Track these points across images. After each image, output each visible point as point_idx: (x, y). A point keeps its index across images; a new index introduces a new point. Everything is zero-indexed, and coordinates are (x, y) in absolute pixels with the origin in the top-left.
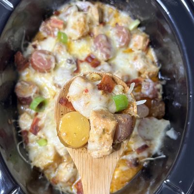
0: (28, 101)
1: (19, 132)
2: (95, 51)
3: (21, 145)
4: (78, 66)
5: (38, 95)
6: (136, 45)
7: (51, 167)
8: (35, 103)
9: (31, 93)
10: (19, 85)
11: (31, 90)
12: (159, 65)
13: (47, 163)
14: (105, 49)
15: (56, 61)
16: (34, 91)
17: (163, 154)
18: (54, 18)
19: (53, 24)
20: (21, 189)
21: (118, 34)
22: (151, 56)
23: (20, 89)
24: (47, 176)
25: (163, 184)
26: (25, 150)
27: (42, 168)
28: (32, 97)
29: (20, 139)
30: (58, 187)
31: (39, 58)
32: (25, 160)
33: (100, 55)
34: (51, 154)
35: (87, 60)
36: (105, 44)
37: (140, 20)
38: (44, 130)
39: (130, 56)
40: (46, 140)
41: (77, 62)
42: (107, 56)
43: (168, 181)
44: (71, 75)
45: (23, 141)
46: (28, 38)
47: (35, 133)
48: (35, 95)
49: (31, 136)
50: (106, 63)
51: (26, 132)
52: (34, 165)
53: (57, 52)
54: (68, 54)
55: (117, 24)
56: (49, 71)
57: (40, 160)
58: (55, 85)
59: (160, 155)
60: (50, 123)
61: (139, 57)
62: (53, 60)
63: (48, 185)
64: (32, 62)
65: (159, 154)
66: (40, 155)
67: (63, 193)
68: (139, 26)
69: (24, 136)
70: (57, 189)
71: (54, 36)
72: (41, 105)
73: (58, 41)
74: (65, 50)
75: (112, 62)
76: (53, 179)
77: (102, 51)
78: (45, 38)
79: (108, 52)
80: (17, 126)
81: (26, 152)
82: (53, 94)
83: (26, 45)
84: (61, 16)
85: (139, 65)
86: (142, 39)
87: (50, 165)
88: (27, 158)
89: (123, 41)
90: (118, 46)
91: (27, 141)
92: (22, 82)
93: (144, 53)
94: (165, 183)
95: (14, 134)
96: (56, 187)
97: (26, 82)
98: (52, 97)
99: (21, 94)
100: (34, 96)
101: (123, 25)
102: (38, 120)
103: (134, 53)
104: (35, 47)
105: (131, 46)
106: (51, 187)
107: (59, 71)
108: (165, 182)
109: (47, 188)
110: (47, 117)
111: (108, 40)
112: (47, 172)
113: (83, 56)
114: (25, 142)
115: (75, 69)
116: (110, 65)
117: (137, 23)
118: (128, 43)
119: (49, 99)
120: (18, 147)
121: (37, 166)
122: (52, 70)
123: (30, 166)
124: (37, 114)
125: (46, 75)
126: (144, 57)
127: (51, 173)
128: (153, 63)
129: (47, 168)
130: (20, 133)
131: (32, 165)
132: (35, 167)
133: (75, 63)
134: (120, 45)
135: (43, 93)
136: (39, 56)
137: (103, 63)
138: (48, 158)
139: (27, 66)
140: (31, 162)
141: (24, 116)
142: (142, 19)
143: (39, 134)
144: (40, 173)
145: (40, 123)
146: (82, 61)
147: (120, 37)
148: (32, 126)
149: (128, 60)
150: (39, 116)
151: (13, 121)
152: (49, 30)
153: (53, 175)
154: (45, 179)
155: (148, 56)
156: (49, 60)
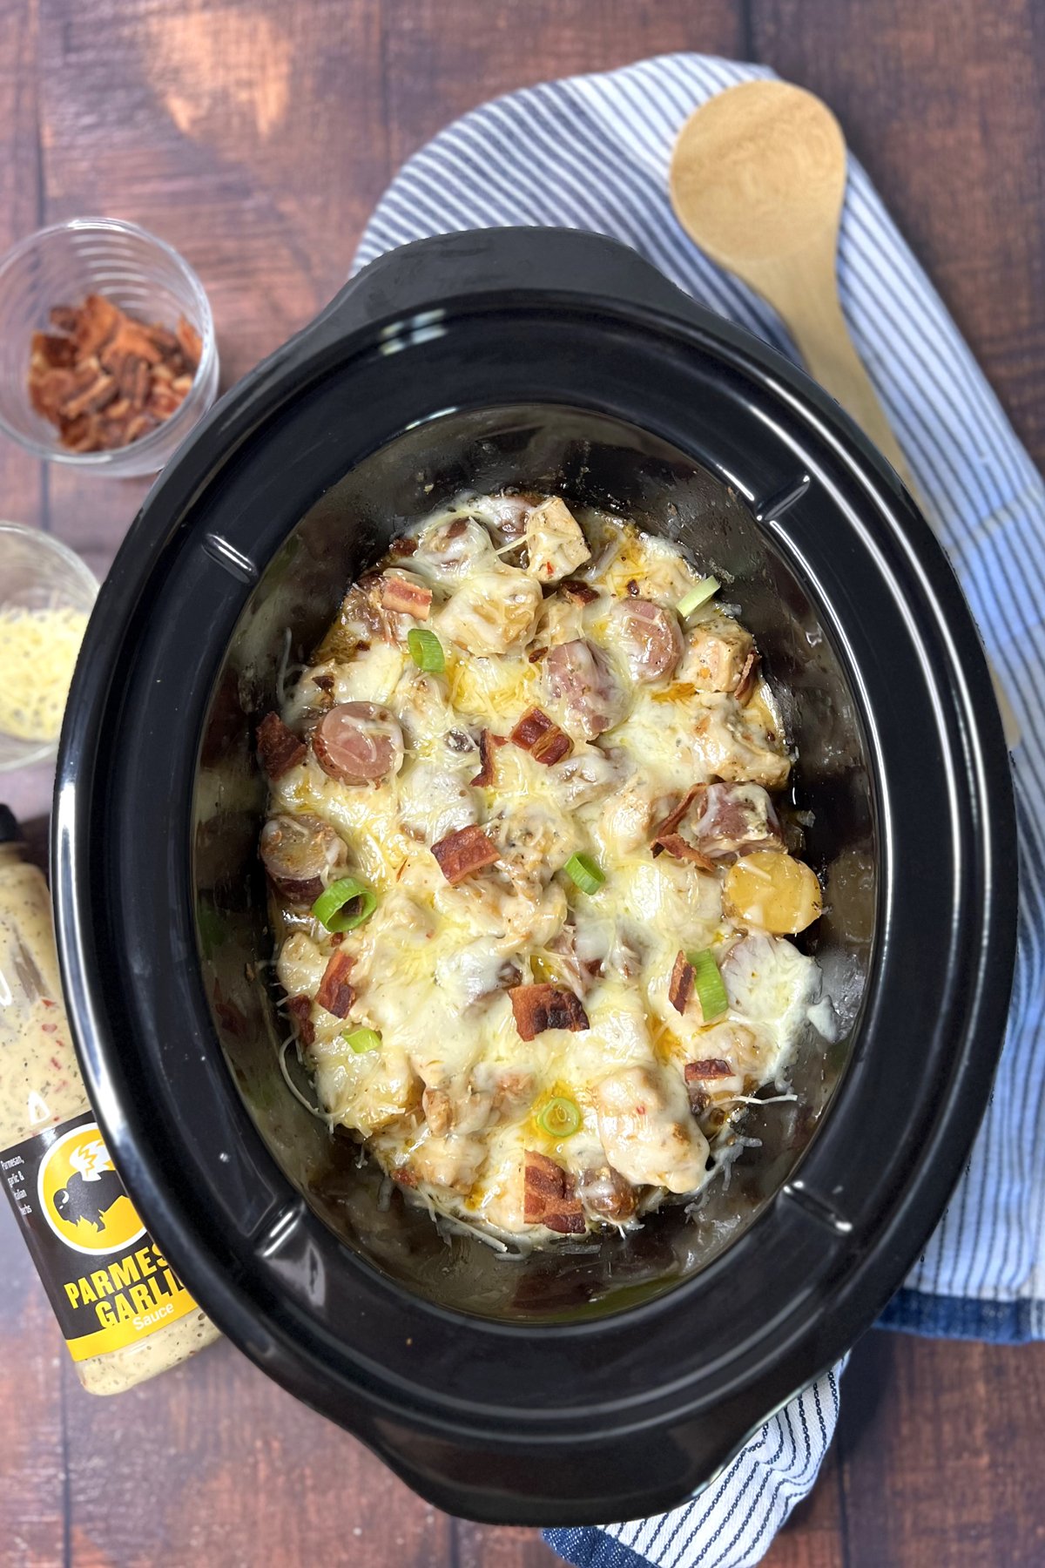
0: (309, 892)
1: (280, 1003)
2: (551, 702)
3: (291, 1050)
4: (485, 757)
5: (344, 870)
6: (704, 674)
7: (396, 1128)
8: (334, 898)
9: (320, 864)
10: (272, 829)
11: (317, 850)
12: (792, 750)
13: (384, 1116)
14: (586, 701)
15: (407, 742)
16: (331, 856)
17: (791, 1089)
18: (395, 575)
19: (389, 598)
20: (308, 1208)
21: (637, 629)
22: (763, 711)
23: (276, 848)
24: (379, 1157)
25: (781, 1195)
26: (302, 1067)
27: (367, 1134)
28: (324, 880)
29: (284, 1029)
30: (421, 1198)
31: (344, 736)
32: (308, 1104)
33: (569, 720)
34: (397, 1085)
35: (519, 738)
36: (588, 680)
37: (718, 578)
38: (371, 997)
39: (682, 716)
40: (379, 1035)
41: (484, 744)
42: (598, 722)
43: (799, 1185)
44: (462, 794)
45: (295, 1035)
46: (301, 654)
47: (341, 1012)
48: (335, 870)
49: (323, 1019)
50: (593, 750)
51: (305, 1003)
52: (339, 1121)
53: (410, 706)
54: (450, 713)
55: (632, 585)
56: (380, 780)
57: (358, 1103)
58: (403, 829)
59: (784, 1094)
60: (389, 973)
61: (715, 718)
62: (396, 741)
63: (387, 1190)
64: (318, 743)
65: (780, 1086)
66: (358, 1089)
67: (438, 1216)
68: (717, 597)
69: (296, 1018)
70: (417, 1203)
71: (395, 639)
72: (353, 907)
73: (409, 663)
74: (438, 698)
75: (616, 739)
76: (403, 1171)
77: (575, 705)
78: (363, 646)
79: (600, 708)
80: (272, 981)
81: (307, 1074)
82: (396, 860)
83: (295, 679)
84: (418, 558)
85: (717, 752)
86: (726, 653)
87: (394, 1121)
88: (314, 1095)
89: (654, 662)
90: (635, 677)
91: (308, 1035)
92: (286, 820)
93: (737, 703)
94: (787, 1195)
95: (267, 1014)
96: (413, 1197)
97: (295, 818)
98: (394, 873)
99: (282, 868)
100: (330, 875)
101: (656, 595)
102: (348, 961)
103: (696, 699)
104: (326, 683)
105: (687, 675)
106: (398, 1195)
107: (418, 778)
108: (787, 1189)
109: (385, 1202)
110: (377, 951)
111: (598, 657)
112: (384, 1144)
113: (505, 720)
114: (300, 1038)
115: (478, 770)
116: (607, 755)
117: (709, 588)
118: (672, 670)
119: (382, 880)
120: (282, 1061)
121: (348, 1124)
122: (393, 777)
123: (325, 1124)
124: (339, 937)
125: (370, 790)
126: (735, 718)
127: (394, 1149)
128: (770, 737)
129: (383, 1131)
130: (284, 1008)
131: (332, 1119)
132: (340, 1127)
133: (477, 749)
134: (642, 675)
135: (361, 858)
136: (346, 727)
137: (581, 747)
138: (388, 1097)
139: (300, 759)
140: (327, 1110)
141: (297, 946)
142: (728, 577)
143: (354, 1013)
144: (359, 1147)
145: (355, 975)
146: (500, 741)
147: (643, 645)
148: (328, 983)
149: (673, 729)
150: (349, 945)
151: (260, 965)
152: (374, 613)
153: (400, 1159)
154: (375, 1169)
155: (751, 713)
156: (382, 743)
